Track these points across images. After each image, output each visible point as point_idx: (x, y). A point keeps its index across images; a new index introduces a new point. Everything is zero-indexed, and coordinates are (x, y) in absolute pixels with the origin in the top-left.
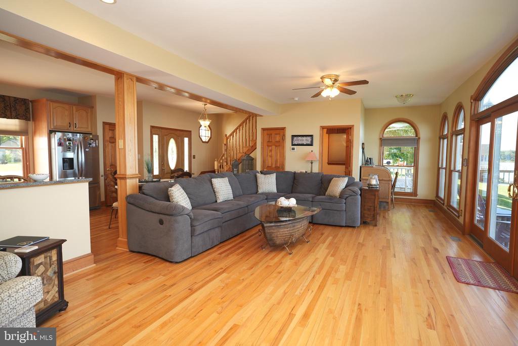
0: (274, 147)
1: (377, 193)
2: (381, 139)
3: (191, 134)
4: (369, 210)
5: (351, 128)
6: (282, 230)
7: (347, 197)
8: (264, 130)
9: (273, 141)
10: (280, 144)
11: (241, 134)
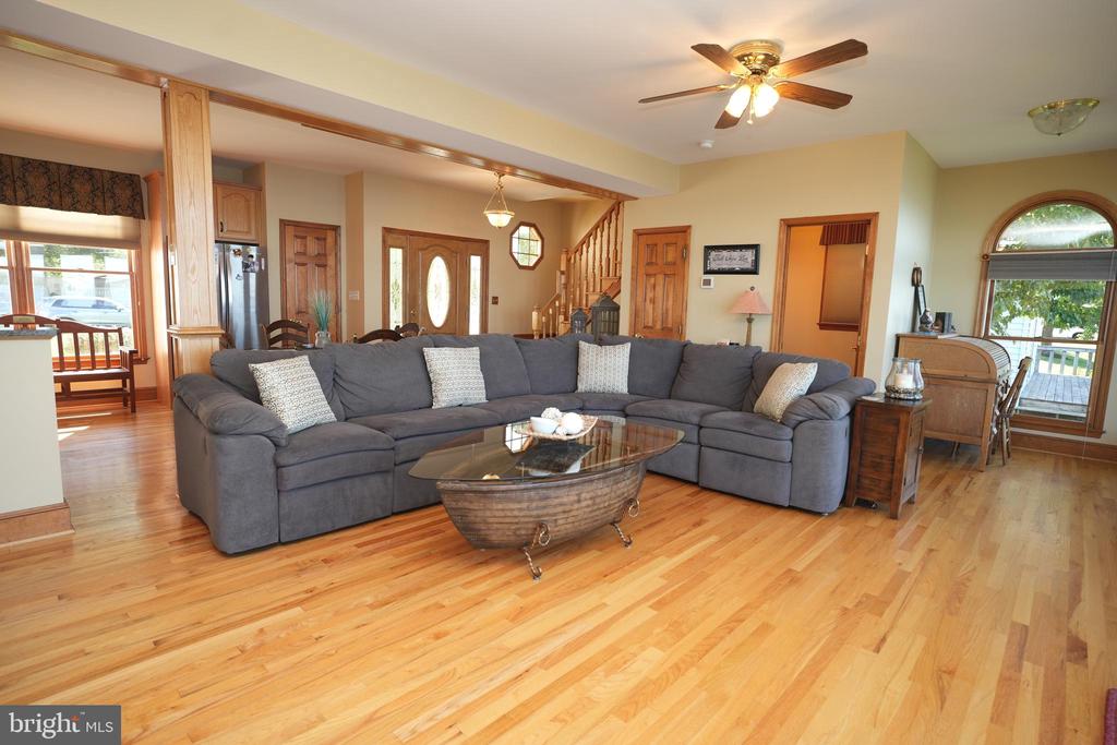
0: (660, 278)
1: (903, 418)
2: (985, 257)
3: (488, 249)
4: (876, 466)
5: (869, 222)
7: (801, 422)
8: (638, 234)
9: (659, 261)
10: (676, 271)
11: (598, 246)
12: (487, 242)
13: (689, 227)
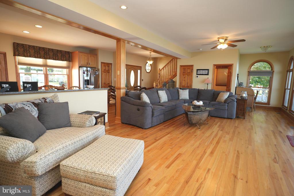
0: (186, 76)
1: (246, 101)
2: (249, 72)
3: (141, 68)
4: (241, 110)
5: (231, 65)
6: (196, 116)
7: (229, 103)
8: (181, 66)
9: (186, 72)
10: (190, 74)
11: (168, 68)
12: (141, 67)
13: (193, 65)
